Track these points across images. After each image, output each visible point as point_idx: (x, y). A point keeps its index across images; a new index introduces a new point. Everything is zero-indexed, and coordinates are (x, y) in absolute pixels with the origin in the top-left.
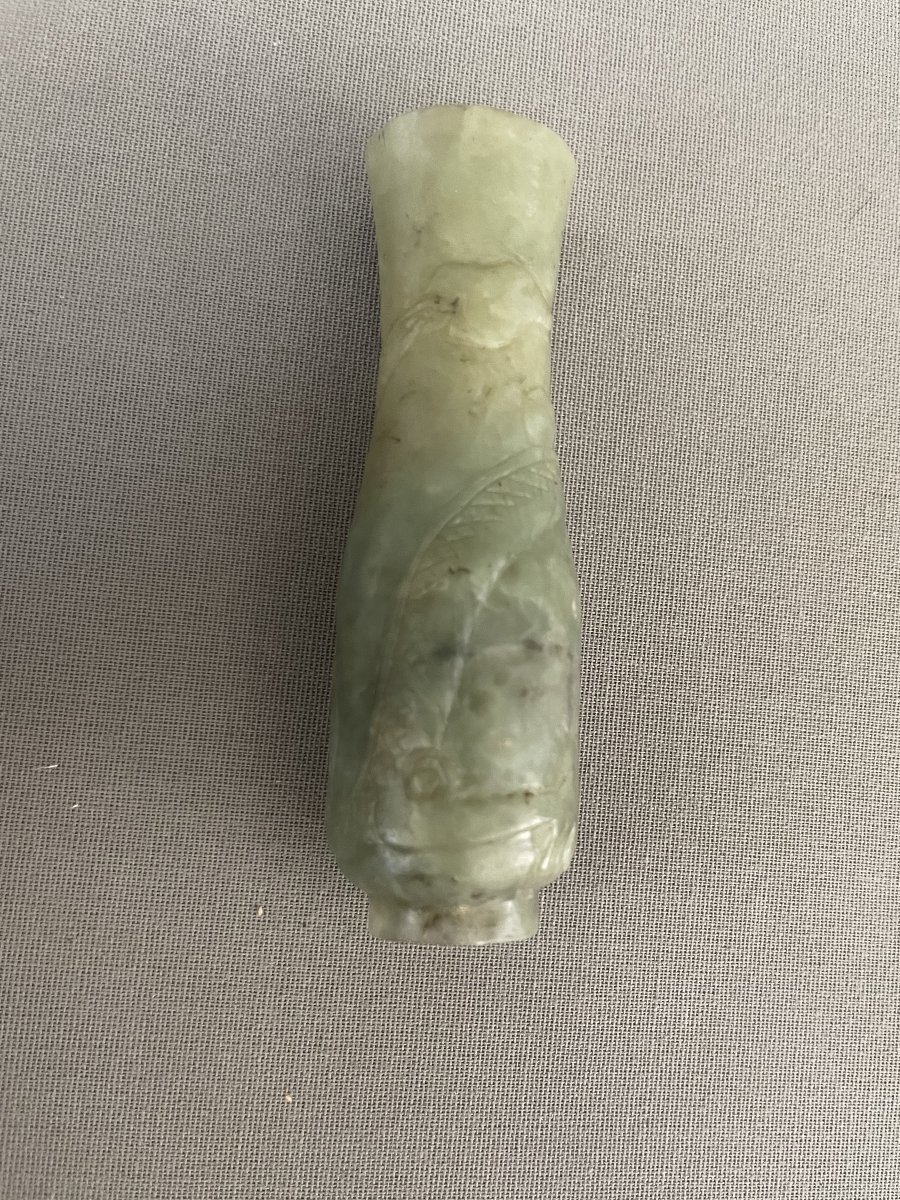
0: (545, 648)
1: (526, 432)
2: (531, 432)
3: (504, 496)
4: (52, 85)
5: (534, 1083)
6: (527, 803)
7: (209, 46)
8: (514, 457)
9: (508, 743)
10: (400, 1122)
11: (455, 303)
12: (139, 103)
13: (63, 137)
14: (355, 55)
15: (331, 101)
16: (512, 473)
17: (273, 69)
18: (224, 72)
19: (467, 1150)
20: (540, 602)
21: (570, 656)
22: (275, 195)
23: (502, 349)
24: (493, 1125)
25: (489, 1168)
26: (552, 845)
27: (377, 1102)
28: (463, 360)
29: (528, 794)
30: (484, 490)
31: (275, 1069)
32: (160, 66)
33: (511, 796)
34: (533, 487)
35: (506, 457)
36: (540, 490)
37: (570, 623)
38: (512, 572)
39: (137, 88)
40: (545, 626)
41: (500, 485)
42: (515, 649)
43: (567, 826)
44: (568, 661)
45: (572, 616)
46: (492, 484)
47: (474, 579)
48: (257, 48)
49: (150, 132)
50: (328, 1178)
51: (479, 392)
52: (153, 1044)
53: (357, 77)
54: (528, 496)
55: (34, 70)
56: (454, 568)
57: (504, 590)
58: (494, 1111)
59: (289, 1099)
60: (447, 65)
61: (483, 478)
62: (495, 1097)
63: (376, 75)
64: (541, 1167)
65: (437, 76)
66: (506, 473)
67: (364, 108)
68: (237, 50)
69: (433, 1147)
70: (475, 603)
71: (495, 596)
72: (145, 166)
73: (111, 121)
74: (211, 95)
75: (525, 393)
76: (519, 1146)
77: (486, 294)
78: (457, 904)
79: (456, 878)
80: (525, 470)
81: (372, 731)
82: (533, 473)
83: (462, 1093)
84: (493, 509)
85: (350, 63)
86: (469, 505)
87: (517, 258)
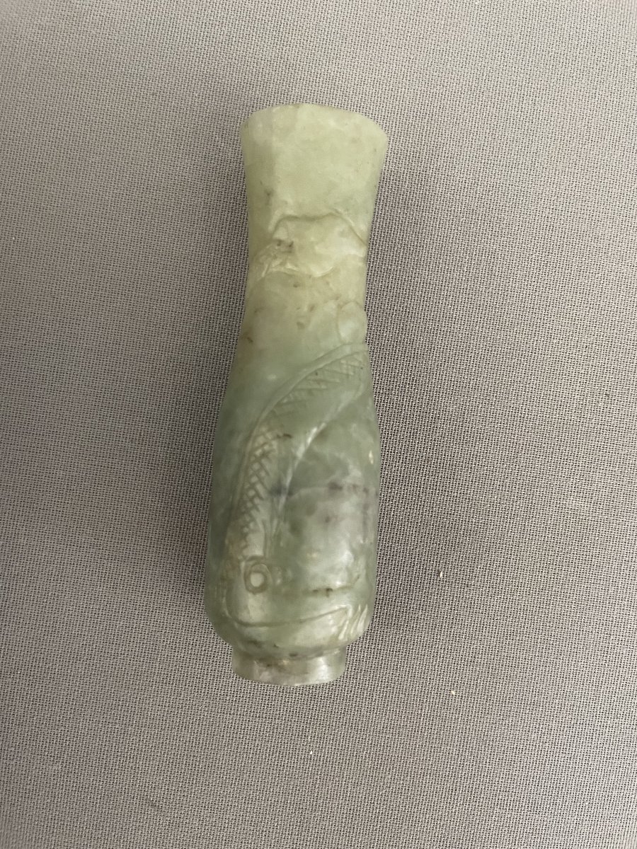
0: (345, 488)
1: (339, 334)
2: (343, 334)
3: (318, 382)
4: (333, 31)
5: (607, 699)
6: (328, 596)
7: (433, 4)
8: (329, 353)
9: (315, 555)
10: (521, 714)
11: (291, 246)
12: (388, 44)
13: (340, 66)
14: (529, 11)
15: (512, 42)
16: (326, 365)
17: (474, 20)
18: (443, 22)
19: (561, 737)
20: (342, 455)
21: (366, 491)
22: (473, 106)
23: (323, 277)
24: (579, 722)
25: (574, 749)
26: (347, 622)
27: (507, 701)
28: (295, 286)
29: (329, 590)
30: (306, 378)
31: (445, 673)
32: (402, 18)
33: (316, 591)
34: (342, 373)
35: (321, 355)
36: (348, 375)
37: (367, 468)
38: (322, 436)
39: (387, 33)
40: (346, 473)
41: (317, 374)
42: (323, 490)
43: (360, 608)
44: (364, 495)
45: (369, 463)
46: (311, 374)
47: (294, 441)
48: (464, 6)
49: (395, 64)
50: (474, 744)
51: (305, 309)
52: (373, 650)
53: (529, 26)
54: (338, 381)
55: (322, 20)
56: (281, 434)
57: (316, 448)
58: (580, 714)
59: (453, 693)
60: (589, 19)
61: (305, 370)
62: (581, 705)
63: (542, 25)
64: (606, 751)
65: (582, 26)
66: (321, 366)
67: (533, 47)
68: (451, 7)
69: (540, 732)
70: (295, 458)
71: (310, 453)
72: (391, 87)
73: (370, 56)
74: (434, 38)
75: (340, 307)
76: (594, 737)
77: (312, 239)
78: (281, 659)
79: (278, 645)
80: (338, 361)
81: (227, 542)
82: (342, 364)
83: (561, 700)
84: (310, 392)
85: (525, 17)
86: (294, 390)
87: (337, 212)
